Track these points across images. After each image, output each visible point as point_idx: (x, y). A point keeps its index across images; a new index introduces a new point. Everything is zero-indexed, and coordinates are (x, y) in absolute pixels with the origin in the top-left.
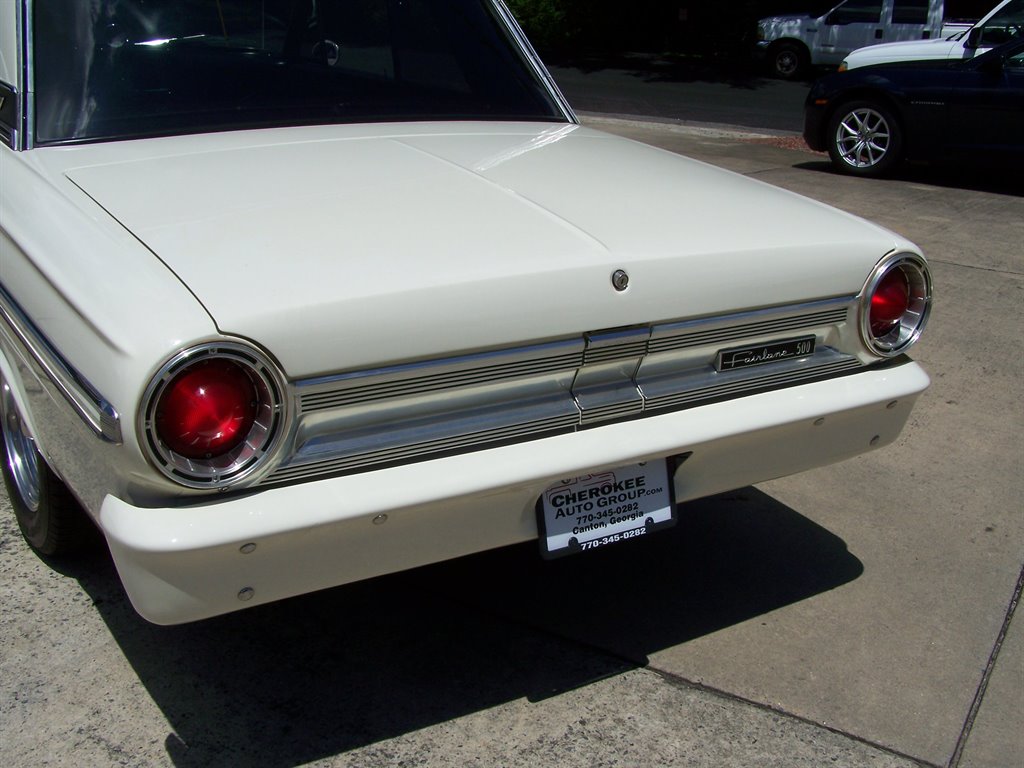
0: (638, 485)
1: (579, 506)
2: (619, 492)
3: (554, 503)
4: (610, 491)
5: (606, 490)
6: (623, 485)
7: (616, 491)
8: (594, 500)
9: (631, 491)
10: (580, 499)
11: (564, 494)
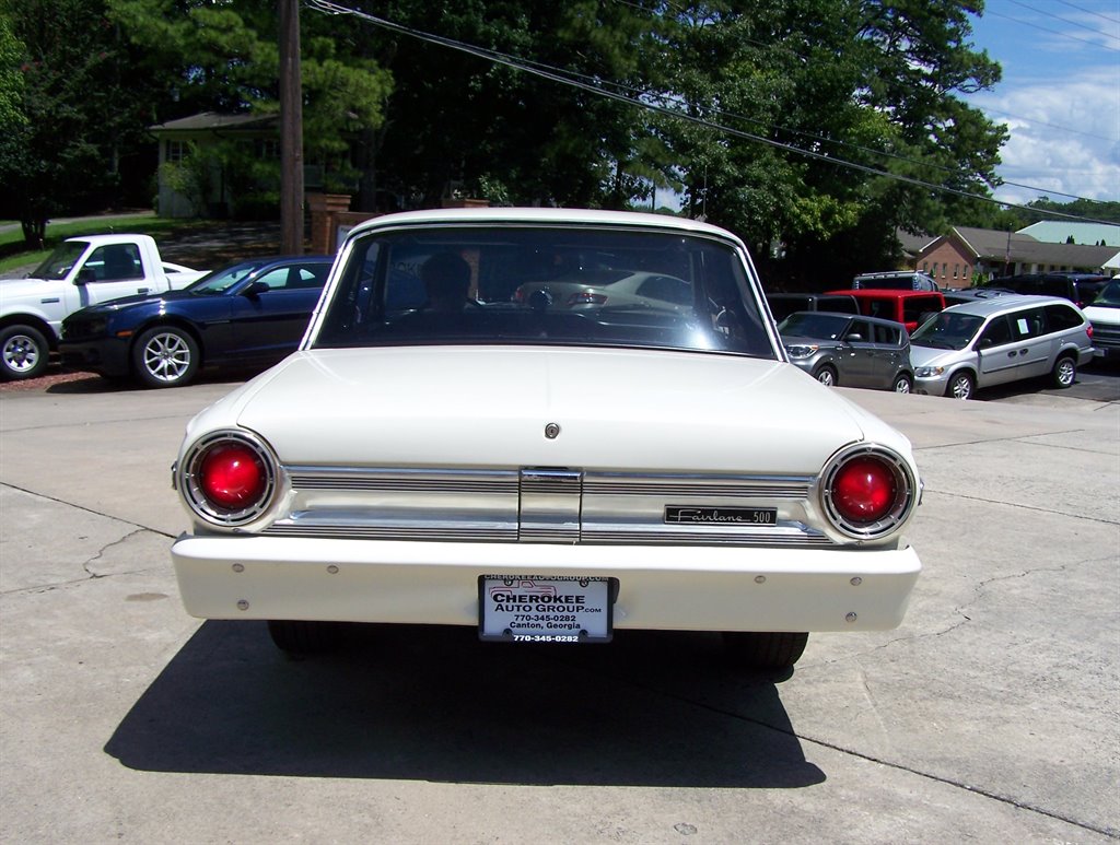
0: (577, 602)
1: (518, 607)
2: (558, 603)
3: (495, 598)
4: (550, 601)
5: (546, 599)
6: (563, 599)
7: (555, 602)
8: (534, 604)
9: (571, 605)
10: (520, 601)
11: (505, 594)
